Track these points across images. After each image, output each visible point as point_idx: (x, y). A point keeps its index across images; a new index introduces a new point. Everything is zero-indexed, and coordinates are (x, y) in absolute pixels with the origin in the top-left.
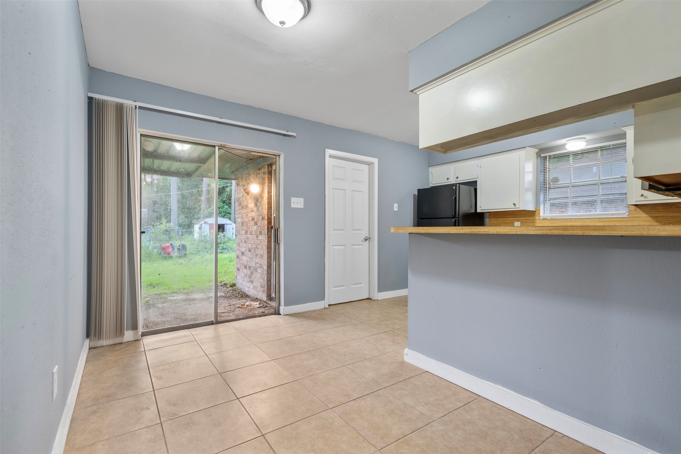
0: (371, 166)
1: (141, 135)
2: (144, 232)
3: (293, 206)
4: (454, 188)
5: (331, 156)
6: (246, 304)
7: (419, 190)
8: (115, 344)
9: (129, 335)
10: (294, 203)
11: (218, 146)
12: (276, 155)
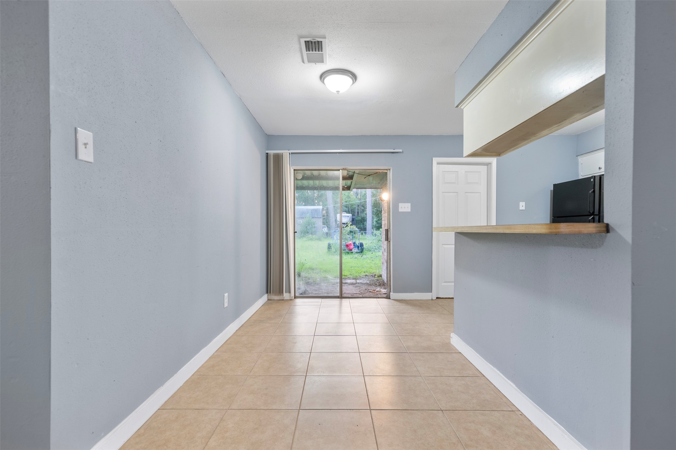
0: (489, 166)
1: (294, 170)
2: (296, 232)
3: (400, 210)
4: (592, 180)
5: (438, 164)
6: (376, 290)
7: (555, 185)
8: (280, 300)
9: (286, 296)
10: (402, 208)
11: (342, 170)
12: (387, 170)
